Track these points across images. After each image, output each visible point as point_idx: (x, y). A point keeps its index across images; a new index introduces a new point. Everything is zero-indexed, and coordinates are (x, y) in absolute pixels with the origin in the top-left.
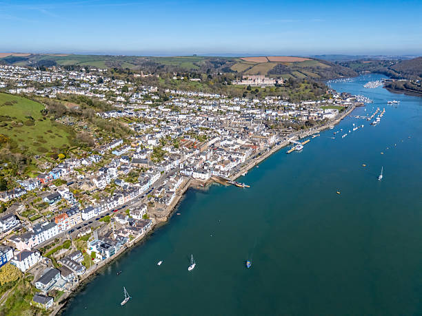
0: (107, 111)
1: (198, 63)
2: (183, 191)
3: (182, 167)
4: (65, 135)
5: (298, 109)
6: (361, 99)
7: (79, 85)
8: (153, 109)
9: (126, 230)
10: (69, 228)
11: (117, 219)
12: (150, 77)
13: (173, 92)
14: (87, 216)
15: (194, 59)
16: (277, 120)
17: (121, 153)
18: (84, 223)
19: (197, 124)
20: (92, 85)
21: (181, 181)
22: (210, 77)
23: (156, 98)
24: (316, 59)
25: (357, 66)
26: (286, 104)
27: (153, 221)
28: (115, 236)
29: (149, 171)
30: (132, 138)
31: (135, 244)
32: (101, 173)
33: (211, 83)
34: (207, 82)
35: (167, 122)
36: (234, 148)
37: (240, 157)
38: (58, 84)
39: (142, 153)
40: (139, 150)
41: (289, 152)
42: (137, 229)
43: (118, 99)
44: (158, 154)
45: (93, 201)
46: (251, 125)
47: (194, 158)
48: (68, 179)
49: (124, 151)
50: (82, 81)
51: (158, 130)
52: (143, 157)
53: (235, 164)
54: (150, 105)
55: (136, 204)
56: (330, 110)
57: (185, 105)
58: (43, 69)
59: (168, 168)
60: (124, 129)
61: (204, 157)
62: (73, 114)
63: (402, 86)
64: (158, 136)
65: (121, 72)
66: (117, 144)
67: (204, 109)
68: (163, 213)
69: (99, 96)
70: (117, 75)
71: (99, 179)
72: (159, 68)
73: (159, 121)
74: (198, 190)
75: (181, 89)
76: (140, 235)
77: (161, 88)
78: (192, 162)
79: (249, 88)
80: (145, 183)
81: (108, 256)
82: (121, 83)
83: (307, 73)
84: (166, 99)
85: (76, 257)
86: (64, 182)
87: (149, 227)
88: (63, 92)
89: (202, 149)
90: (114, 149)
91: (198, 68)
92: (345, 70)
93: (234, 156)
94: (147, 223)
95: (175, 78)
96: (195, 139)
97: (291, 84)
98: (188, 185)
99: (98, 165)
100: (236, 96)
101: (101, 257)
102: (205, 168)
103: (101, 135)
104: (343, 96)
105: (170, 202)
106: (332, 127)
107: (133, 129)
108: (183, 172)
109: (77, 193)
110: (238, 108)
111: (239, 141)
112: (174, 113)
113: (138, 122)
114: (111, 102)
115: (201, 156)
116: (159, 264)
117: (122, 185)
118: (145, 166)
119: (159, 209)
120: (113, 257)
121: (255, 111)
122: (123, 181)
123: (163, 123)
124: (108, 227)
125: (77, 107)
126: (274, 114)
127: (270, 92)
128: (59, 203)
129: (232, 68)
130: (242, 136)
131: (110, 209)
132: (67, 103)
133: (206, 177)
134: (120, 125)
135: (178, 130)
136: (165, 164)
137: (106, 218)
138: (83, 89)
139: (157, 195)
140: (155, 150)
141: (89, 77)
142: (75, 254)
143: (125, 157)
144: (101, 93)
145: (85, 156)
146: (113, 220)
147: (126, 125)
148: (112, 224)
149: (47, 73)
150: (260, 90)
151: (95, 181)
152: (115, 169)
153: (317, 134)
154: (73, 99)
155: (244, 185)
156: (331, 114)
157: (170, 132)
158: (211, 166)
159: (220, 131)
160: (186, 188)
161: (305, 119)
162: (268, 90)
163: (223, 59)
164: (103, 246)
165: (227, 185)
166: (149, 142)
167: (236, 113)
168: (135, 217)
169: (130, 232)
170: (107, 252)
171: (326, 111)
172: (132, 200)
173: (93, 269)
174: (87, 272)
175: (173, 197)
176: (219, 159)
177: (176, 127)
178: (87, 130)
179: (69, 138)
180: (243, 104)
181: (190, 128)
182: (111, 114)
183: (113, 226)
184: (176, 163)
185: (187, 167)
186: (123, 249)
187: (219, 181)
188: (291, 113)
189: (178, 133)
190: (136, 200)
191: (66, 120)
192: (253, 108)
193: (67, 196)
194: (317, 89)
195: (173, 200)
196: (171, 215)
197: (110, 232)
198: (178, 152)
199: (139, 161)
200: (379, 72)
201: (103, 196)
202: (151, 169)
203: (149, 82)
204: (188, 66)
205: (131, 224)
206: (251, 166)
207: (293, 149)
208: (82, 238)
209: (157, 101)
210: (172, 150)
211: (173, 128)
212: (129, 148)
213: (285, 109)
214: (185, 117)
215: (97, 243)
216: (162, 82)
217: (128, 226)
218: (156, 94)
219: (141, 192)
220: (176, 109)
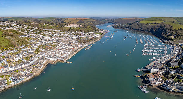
0: (21, 35)
1: (53, 20)
2: (46, 64)
3: (46, 56)
4: (7, 42)
5: (87, 35)
6: (106, 31)
7: (13, 27)
8: (37, 35)
9: (23, 76)
10: (4, 72)
11: (21, 72)
12: (36, 24)
13: (44, 29)
14: (11, 69)
15: (51, 18)
16: (80, 39)
17: (24, 49)
18: (9, 71)
19: (52, 41)
20: (17, 26)
21: (45, 61)
22: (57, 24)
23: (38, 31)
24: (91, 18)
25: (104, 21)
26: (83, 33)
27: (34, 74)
28: (19, 77)
29: (34, 57)
30: (29, 45)
31: (26, 81)
32: (17, 56)
33: (57, 26)
34: (56, 26)
35: (41, 40)
36: (66, 49)
37: (68, 52)
38: (7, 26)
39: (32, 50)
40: (31, 49)
41: (86, 49)
42: (28, 76)
43: (25, 31)
44: (38, 51)
45: (13, 65)
46: (71, 41)
47: (51, 53)
48: (6, 56)
49: (25, 49)
50: (15, 25)
51: (38, 42)
52: (32, 52)
53: (66, 55)
54: (35, 34)
55: (28, 68)
56: (98, 35)
57: (48, 34)
58: (4, 22)
59: (41, 56)
60: (26, 42)
61: (54, 53)
62: (11, 35)
63: (117, 26)
64: (38, 44)
65: (27, 23)
66: (23, 46)
67: (55, 35)
68: (38, 72)
69: (19, 30)
70: (26, 23)
71: (16, 58)
72: (39, 21)
73: (38, 39)
74: (52, 64)
75: (47, 28)
76: (28, 78)
77: (40, 28)
78: (50, 54)
79: (70, 28)
80: (32, 61)
81: (16, 83)
82: (27, 26)
83: (89, 23)
84: (41, 32)
85: (5, 81)
86: (5, 57)
87: (32, 76)
88: (9, 28)
89: (54, 49)
90: (22, 48)
91: (53, 21)
92: (101, 22)
93: (66, 52)
94: (31, 75)
95: (45, 25)
96: (51, 46)
97: (84, 26)
98: (48, 62)
99: (16, 53)
100: (66, 31)
101: (13, 83)
102: (55, 56)
103: (18, 43)
104: (101, 30)
105: (41, 68)
106: (99, 40)
107: (29, 42)
108: (46, 58)
109: (8, 61)
110: (67, 35)
111: (68, 46)
112: (44, 37)
113: (31, 39)
114: (23, 32)
115: (54, 52)
116: (35, 88)
117: (24, 60)
118: (32, 55)
119: (37, 70)
120: (17, 84)
121: (73, 36)
122: (24, 59)
123: (40, 40)
124: (17, 74)
125: (12, 33)
126: (79, 37)
127: (78, 29)
128: (3, 63)
129: (64, 21)
130: (68, 45)
131: (19, 68)
132: (9, 32)
133: (55, 59)
134: (25, 40)
135: (45, 43)
136: (40, 55)
137: (17, 71)
138: (15, 28)
139: (36, 65)
140: (36, 49)
141: (17, 24)
142: (5, 80)
143: (25, 51)
144: (20, 29)
145: (13, 50)
146: (19, 72)
147: (27, 40)
148: (19, 73)
149: (5, 23)
150: (74, 29)
151: (14, 58)
152: (22, 55)
153: (94, 43)
154: (11, 31)
155: (70, 62)
156: (98, 36)
157: (42, 43)
158: (57, 56)
159: (60, 43)
160: (47, 63)
161: (90, 38)
162: (77, 28)
163: (61, 18)
164: (14, 79)
165: (63, 62)
166: (35, 46)
167: (66, 37)
168: (27, 72)
169: (25, 77)
170: (16, 82)
171: (97, 35)
172: (27, 66)
173: (10, 86)
174: (8, 86)
175: (42, 66)
176: (60, 53)
177: (44, 41)
178: (14, 41)
179: (8, 43)
180: (69, 33)
181: (49, 42)
182: (22, 36)
183: (19, 74)
184: (44, 54)
185: (48, 56)
186: (22, 82)
187: (60, 61)
188: (85, 36)
189: (45, 44)
190: (28, 66)
191: (8, 37)
192: (72, 35)
193: (5, 62)
194: (93, 28)
195: (42, 68)
196: (41, 73)
197: (18, 76)
198: (45, 50)
199: (30, 53)
200: (110, 23)
201: (17, 63)
202: (34, 56)
203: (36, 26)
204: (49, 21)
205: (25, 74)
206: (72, 55)
207: (87, 48)
208: (8, 76)
209: (38, 32)
210: (43, 50)
211: (43, 42)
212: (27, 48)
213: (83, 35)
214: (47, 38)
215: (12, 78)
216: (40, 26)
217: (24, 75)
218: (38, 30)
219: (30, 64)
220: (44, 35)
